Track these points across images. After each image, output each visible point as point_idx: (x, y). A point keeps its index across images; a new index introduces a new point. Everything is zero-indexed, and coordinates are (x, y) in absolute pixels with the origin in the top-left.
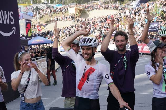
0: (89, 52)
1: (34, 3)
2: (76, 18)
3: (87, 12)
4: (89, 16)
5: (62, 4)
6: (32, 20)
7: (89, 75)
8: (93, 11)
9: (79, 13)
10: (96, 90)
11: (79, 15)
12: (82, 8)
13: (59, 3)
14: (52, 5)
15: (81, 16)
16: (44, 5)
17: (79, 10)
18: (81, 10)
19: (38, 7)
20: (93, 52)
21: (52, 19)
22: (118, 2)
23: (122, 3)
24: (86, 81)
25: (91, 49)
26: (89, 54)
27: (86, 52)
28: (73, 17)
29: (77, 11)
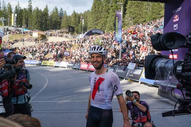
0: (99, 59)
1: (5, 25)
2: (38, 40)
3: (47, 37)
4: (48, 40)
5: (28, 29)
6: (2, 38)
7: (99, 85)
8: (51, 37)
9: (40, 37)
10: (108, 99)
11: (40, 38)
12: (43, 34)
13: (26, 28)
14: (20, 29)
15: (42, 40)
16: (13, 28)
17: (41, 35)
18: (43, 35)
19: (9, 29)
20: (102, 60)
21: (19, 39)
22: (69, 33)
23: (73, 34)
24: (98, 91)
25: (101, 57)
26: (99, 62)
27: (96, 59)
28: (36, 40)
29: (39, 35)
